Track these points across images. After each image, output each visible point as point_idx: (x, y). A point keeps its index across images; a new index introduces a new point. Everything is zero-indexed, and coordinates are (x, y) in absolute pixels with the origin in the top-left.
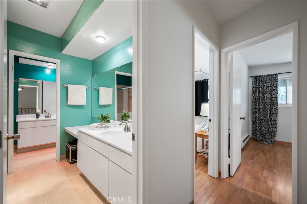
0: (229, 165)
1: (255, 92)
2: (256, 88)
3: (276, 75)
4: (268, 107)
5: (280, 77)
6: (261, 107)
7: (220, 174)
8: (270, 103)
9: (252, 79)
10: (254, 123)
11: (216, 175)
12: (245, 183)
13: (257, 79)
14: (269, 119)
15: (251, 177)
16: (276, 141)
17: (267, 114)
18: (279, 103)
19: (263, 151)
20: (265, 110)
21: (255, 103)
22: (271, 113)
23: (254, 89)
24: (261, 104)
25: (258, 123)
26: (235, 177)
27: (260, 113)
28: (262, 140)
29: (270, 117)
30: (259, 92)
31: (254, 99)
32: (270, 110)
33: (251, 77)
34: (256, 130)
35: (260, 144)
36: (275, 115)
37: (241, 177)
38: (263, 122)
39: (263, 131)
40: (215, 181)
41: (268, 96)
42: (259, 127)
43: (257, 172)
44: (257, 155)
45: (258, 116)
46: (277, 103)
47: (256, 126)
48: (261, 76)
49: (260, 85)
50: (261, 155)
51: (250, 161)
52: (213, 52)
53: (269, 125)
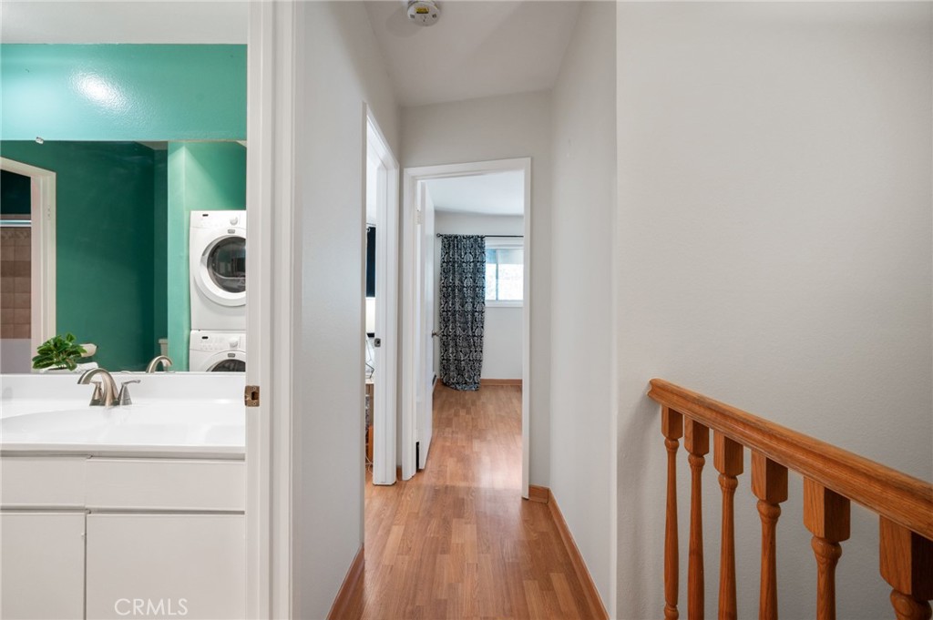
0: (418, 444)
1: (446, 273)
2: (448, 263)
3: (482, 238)
4: (469, 307)
5: (488, 244)
6: (457, 309)
7: (399, 471)
8: (473, 298)
9: (440, 239)
10: (444, 346)
11: (391, 479)
12: (448, 474)
13: (449, 244)
14: (470, 333)
15: (455, 459)
16: (483, 380)
17: (467, 323)
18: (486, 298)
19: (464, 406)
20: (464, 313)
21: (446, 298)
22: (474, 319)
23: (445, 264)
24: (457, 300)
25: (452, 344)
26: (427, 471)
27: (455, 322)
28: (458, 383)
29: (472, 329)
30: (454, 274)
31: (444, 289)
32: (473, 315)
33: (439, 235)
34: (448, 360)
35: (455, 391)
36: (480, 325)
37: (440, 466)
38: (461, 342)
39: (460, 361)
40: (391, 492)
41: (468, 282)
42: (452, 353)
43: (463, 447)
44: (456, 414)
45: (452, 329)
46: (483, 298)
47: (448, 354)
48: (456, 237)
49: (456, 256)
50: (462, 413)
51: (447, 429)
52: (387, 170)
53: (470, 347)
